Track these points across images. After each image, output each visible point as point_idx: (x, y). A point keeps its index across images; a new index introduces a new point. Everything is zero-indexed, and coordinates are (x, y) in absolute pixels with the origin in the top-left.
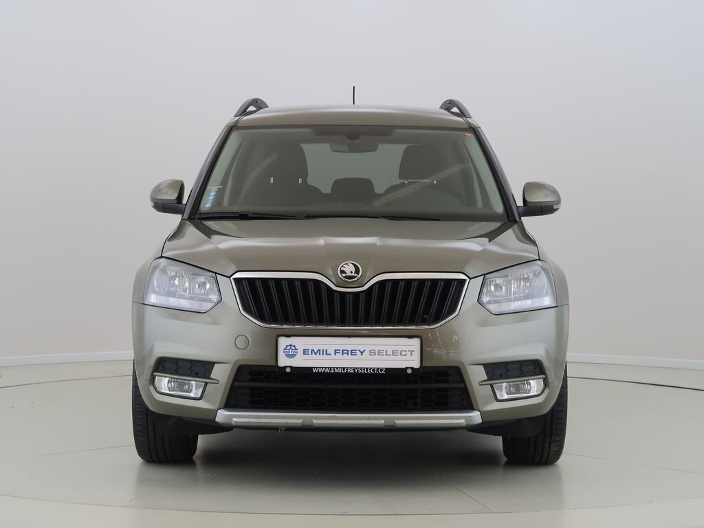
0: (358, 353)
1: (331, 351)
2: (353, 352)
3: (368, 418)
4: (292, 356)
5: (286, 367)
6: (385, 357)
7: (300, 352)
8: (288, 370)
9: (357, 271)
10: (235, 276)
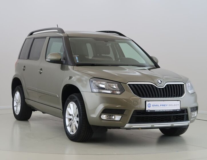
0: (166, 105)
1: (159, 105)
2: (165, 105)
3: (168, 124)
4: (149, 107)
5: (148, 110)
6: (172, 106)
7: (152, 106)
8: (149, 111)
9: (161, 82)
10: (128, 83)
